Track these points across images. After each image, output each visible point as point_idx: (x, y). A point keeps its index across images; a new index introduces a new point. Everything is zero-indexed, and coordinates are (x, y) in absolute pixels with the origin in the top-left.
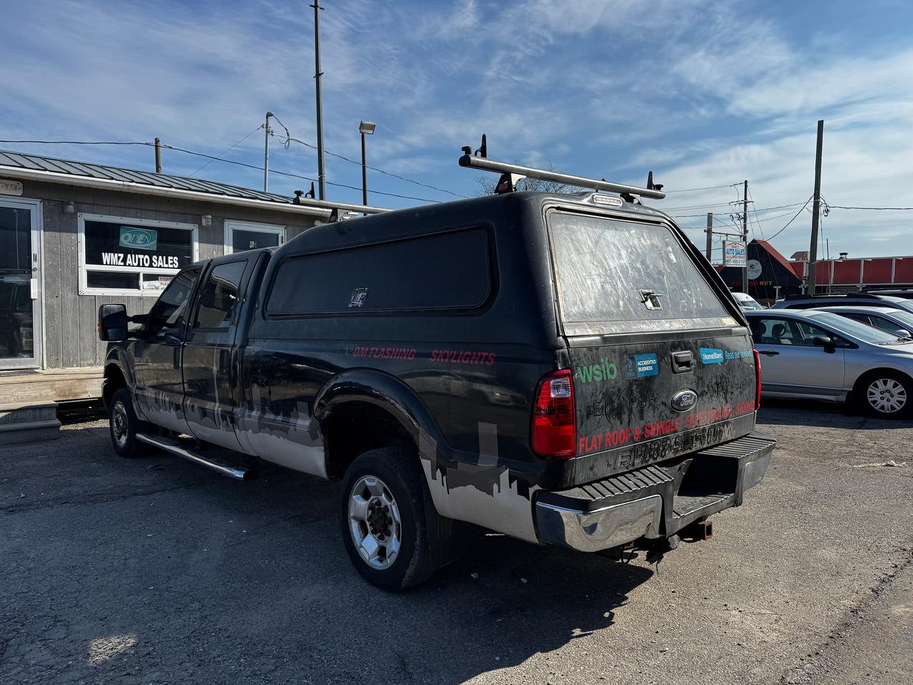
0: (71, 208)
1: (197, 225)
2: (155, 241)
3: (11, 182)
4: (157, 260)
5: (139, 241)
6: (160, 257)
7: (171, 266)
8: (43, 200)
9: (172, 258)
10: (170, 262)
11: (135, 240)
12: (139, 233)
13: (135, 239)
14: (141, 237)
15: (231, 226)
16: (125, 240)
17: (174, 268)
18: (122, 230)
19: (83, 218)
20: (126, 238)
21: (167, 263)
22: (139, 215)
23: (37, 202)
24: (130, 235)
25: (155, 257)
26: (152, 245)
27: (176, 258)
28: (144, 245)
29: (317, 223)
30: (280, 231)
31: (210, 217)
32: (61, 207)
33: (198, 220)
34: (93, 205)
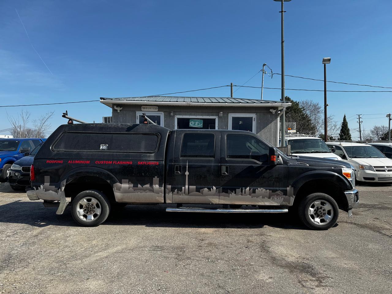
0: (172, 114)
1: (217, 117)
2: (202, 124)
3: (155, 107)
5: (196, 125)
8: (164, 112)
12: (196, 121)
13: (195, 124)
14: (197, 123)
15: (231, 116)
16: (191, 124)
18: (190, 121)
19: (177, 117)
20: (192, 123)
22: (195, 114)
23: (163, 113)
24: (193, 122)
26: (201, 125)
28: (198, 126)
29: (271, 110)
30: (253, 116)
31: (222, 113)
32: (170, 113)
33: (218, 115)
34: (180, 112)
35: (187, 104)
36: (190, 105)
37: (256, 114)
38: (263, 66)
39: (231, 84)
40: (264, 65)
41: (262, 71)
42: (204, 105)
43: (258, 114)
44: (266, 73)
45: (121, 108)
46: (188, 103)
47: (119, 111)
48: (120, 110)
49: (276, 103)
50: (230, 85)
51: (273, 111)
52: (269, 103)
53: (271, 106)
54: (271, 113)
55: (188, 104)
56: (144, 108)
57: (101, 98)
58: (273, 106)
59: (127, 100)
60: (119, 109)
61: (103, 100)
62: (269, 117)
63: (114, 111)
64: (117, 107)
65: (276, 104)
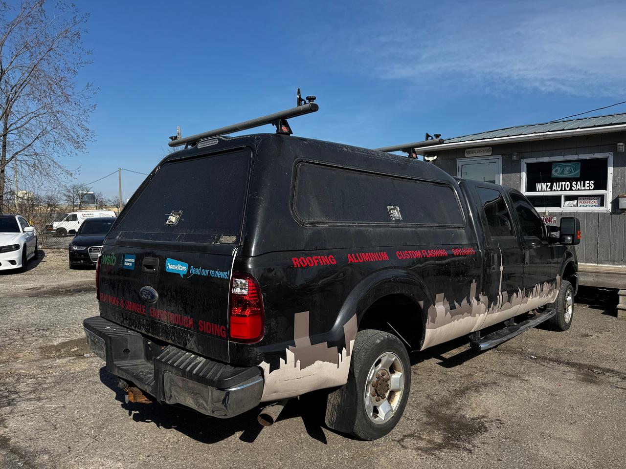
1: (612, 153)
2: (579, 171)
4: (576, 185)
5: (566, 172)
6: (579, 182)
7: (588, 188)
8: (502, 155)
9: (588, 182)
10: (586, 185)
11: (562, 172)
12: (566, 166)
13: (563, 171)
14: (568, 168)
16: (555, 173)
17: (590, 189)
18: (553, 166)
19: (525, 162)
20: (556, 171)
21: (584, 186)
22: (563, 153)
23: (500, 157)
24: (559, 169)
25: (575, 182)
26: (577, 173)
27: (592, 182)
28: (570, 174)
31: (621, 144)
32: (511, 157)
33: (613, 149)
34: (532, 152)
35: (539, 137)
36: (544, 137)
42: (575, 134)
45: (435, 157)
46: (540, 134)
47: (432, 162)
48: (434, 160)
55: (542, 137)
56: (469, 153)
60: (431, 158)
64: (428, 156)
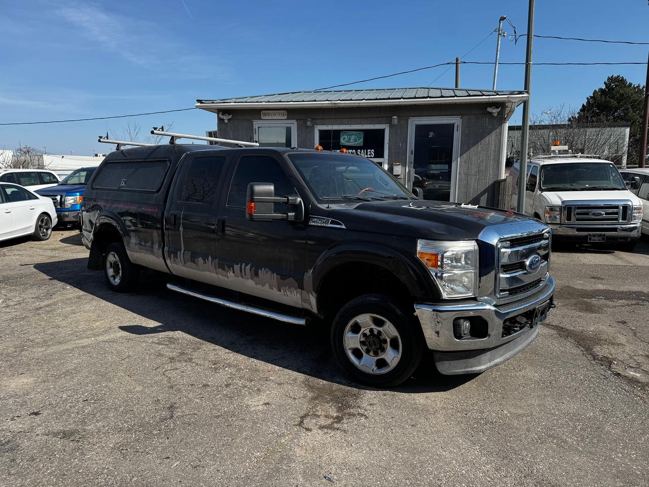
0: (309, 123)
1: (387, 125)
2: (362, 140)
3: (281, 112)
4: (361, 153)
5: (352, 141)
6: (363, 150)
7: (370, 156)
8: (297, 120)
9: (370, 150)
10: (369, 153)
11: (349, 141)
12: (352, 135)
13: (349, 139)
14: (353, 137)
15: (414, 122)
16: (343, 140)
17: (371, 157)
18: (341, 134)
19: (318, 128)
21: (367, 154)
22: (349, 122)
23: (295, 122)
24: (346, 137)
25: (359, 150)
26: (360, 142)
27: (373, 150)
28: (355, 143)
29: (489, 109)
30: (456, 121)
31: (396, 117)
32: (305, 123)
33: (389, 121)
34: (323, 119)
35: (331, 105)
36: (336, 105)
37: (461, 118)
38: (500, 22)
39: (457, 60)
40: (503, 19)
41: (498, 32)
42: (361, 104)
43: (466, 117)
44: (504, 36)
45: (230, 117)
46: (332, 102)
47: (226, 121)
48: (228, 120)
49: (498, 94)
50: (455, 62)
51: (494, 111)
52: (483, 95)
53: (488, 100)
54: (491, 113)
55: (334, 105)
56: (265, 115)
57: (198, 101)
58: (491, 100)
59: (235, 102)
60: (226, 118)
61: (201, 103)
62: (487, 122)
63: (220, 120)
64: (222, 114)
65: (498, 96)
